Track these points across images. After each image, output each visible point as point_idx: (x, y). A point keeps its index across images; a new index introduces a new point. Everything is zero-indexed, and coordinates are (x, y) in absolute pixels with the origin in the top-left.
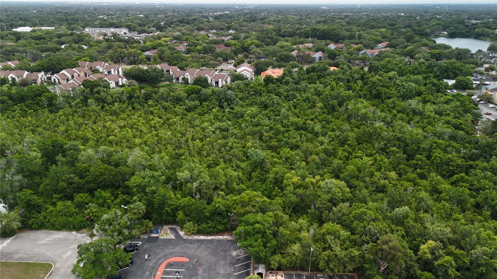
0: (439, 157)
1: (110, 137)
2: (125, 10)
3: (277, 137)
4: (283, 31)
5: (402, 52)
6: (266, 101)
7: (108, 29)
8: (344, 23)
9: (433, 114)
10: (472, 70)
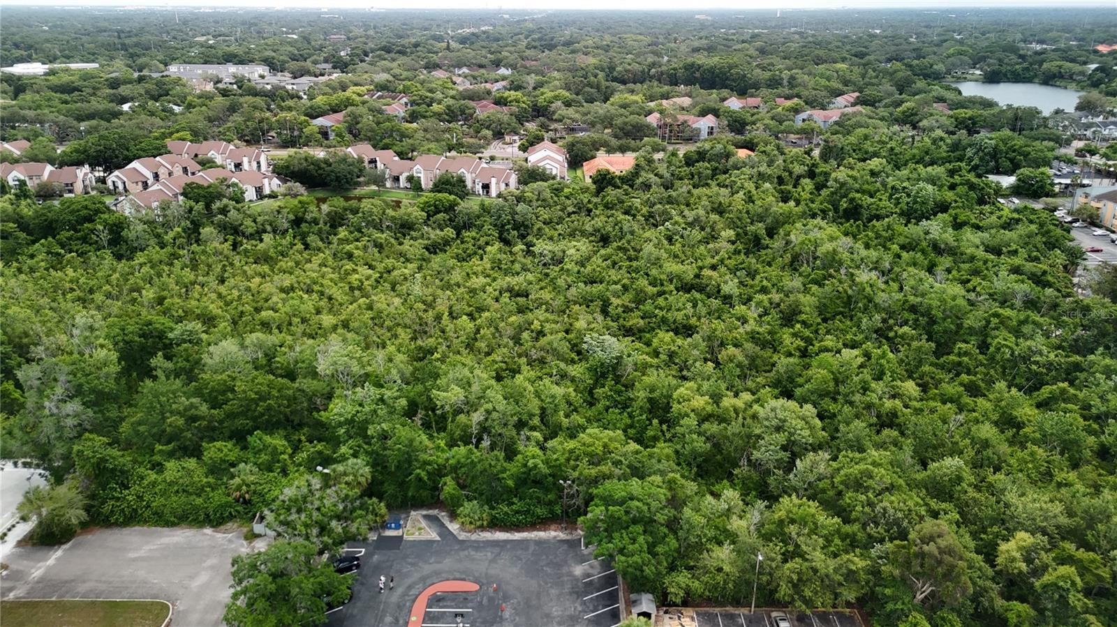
0: (1007, 346)
1: (263, 313)
2: (253, 24)
3: (641, 307)
4: (618, 69)
5: (891, 114)
6: (604, 227)
7: (221, 67)
8: (752, 52)
9: (980, 253)
10: (1050, 155)
